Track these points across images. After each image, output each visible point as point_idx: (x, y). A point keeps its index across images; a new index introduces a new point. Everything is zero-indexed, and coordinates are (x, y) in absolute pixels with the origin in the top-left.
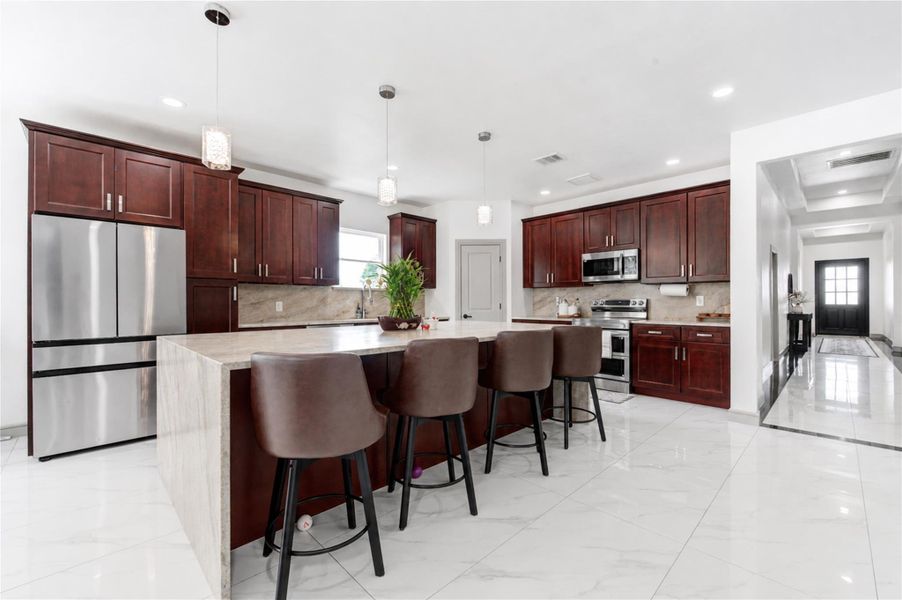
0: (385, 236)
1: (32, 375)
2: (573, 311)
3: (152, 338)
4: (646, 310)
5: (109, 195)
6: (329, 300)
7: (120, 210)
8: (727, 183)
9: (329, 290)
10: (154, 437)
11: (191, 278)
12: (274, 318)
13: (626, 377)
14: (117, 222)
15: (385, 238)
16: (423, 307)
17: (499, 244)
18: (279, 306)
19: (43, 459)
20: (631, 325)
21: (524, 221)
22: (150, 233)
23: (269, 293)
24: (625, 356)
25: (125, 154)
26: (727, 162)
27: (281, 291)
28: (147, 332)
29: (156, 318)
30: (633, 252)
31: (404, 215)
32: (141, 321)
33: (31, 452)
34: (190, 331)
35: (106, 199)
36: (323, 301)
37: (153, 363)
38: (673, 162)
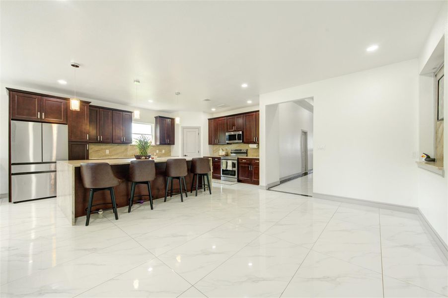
0: (153, 125)
1: (10, 174)
2: (224, 153)
3: (55, 162)
4: (247, 153)
5: (39, 113)
6: (129, 149)
7: (43, 118)
8: (258, 111)
9: (129, 146)
10: (56, 197)
11: (70, 141)
12: (106, 156)
13: (236, 176)
14: (42, 122)
15: (154, 125)
16: (170, 152)
17: (198, 128)
18: (107, 152)
19: (15, 203)
20: (238, 158)
21: (209, 119)
22: (55, 126)
23: (103, 146)
24: (236, 169)
25: (45, 98)
26: (258, 105)
27: (108, 146)
28: (54, 160)
29: (57, 156)
30: (241, 133)
31: (160, 117)
32: (51, 157)
33: (10, 201)
34: (69, 160)
35: (38, 114)
36: (126, 149)
37: (55, 171)
38: (249, 102)
